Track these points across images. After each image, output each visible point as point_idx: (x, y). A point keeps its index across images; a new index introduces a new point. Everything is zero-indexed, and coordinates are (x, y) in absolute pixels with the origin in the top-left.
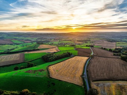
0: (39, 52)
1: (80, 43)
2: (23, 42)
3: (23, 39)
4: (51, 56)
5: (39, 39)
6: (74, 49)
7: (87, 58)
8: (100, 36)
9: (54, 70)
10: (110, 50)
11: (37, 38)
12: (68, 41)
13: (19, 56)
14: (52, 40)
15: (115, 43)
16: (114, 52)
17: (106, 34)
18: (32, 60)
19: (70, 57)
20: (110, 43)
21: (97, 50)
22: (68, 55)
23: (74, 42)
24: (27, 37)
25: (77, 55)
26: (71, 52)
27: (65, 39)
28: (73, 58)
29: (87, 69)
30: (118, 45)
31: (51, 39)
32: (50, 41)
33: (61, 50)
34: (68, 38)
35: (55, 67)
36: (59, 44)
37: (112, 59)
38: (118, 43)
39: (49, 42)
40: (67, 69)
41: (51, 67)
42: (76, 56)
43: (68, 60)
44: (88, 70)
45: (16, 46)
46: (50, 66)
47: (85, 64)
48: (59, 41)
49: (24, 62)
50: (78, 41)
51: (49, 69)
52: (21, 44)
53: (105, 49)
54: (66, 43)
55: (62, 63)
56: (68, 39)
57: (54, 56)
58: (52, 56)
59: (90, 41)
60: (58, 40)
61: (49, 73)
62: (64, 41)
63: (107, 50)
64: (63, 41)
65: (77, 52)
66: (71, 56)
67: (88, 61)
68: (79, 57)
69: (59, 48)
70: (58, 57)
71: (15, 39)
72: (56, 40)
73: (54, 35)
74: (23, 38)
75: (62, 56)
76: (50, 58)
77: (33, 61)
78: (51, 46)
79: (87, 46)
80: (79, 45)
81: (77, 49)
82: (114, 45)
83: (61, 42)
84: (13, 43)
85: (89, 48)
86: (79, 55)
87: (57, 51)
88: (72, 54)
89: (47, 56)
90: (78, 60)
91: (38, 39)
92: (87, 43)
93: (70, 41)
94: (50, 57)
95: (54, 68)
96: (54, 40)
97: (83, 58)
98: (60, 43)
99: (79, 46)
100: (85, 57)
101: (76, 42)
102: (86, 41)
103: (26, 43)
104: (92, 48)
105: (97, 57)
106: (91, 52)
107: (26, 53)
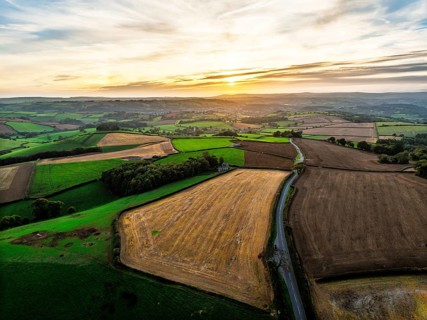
0: (96, 159)
1: (252, 126)
2: (51, 130)
3: (51, 119)
4: (139, 172)
5: (110, 116)
6: (232, 144)
7: (280, 175)
8: (318, 104)
9: (143, 229)
10: (364, 147)
11: (101, 115)
12: (212, 120)
13: (13, 175)
14: (155, 120)
15: (371, 125)
16: (378, 150)
17: (336, 100)
18: (62, 189)
19: (216, 174)
20: (356, 125)
21: (315, 145)
22: (208, 167)
23: (232, 125)
24: (70, 111)
25: (242, 164)
26: (218, 154)
27: (200, 116)
28: (229, 177)
29: (286, 220)
30: (382, 130)
31: (151, 118)
32: (148, 123)
33: (181, 149)
34: (212, 112)
35: (150, 217)
36: (179, 132)
37: (382, 176)
38: (384, 126)
39: (145, 125)
40: (200, 221)
41: (133, 215)
42: (236, 167)
43: (205, 185)
44: (291, 223)
45: (21, 141)
46: (129, 214)
47: (278, 197)
48: (181, 123)
49: (27, 199)
50: (244, 121)
51: (121, 224)
52: (42, 133)
53: (342, 142)
54: (205, 129)
55: (179, 197)
56: (211, 116)
57: (151, 172)
58: (142, 172)
59: (286, 119)
60: (177, 118)
61: (118, 246)
62: (195, 121)
63: (353, 145)
64: (193, 122)
65: (241, 153)
66: (220, 169)
67: (287, 188)
68: (248, 171)
69: (174, 142)
70: (164, 172)
71: (22, 118)
72: (171, 118)
73: (164, 105)
74: (53, 115)
75: (182, 169)
76: (133, 181)
77: (63, 191)
78: (148, 138)
79: (277, 135)
80: (250, 132)
81: (242, 146)
82: (371, 132)
83: (188, 125)
84: (12, 132)
85: (285, 140)
86: (251, 164)
87: (165, 151)
88: (222, 160)
89: (121, 171)
90: (249, 183)
91: (105, 116)
92: (278, 127)
93: (219, 120)
94: (133, 175)
95: (143, 219)
96: (164, 117)
97: (266, 174)
98: (182, 129)
99: (251, 137)
100: (273, 172)
101: (239, 123)
102: (272, 122)
103: (60, 131)
104: (298, 140)
105: (322, 171)
106: (296, 154)
107: (46, 162)
